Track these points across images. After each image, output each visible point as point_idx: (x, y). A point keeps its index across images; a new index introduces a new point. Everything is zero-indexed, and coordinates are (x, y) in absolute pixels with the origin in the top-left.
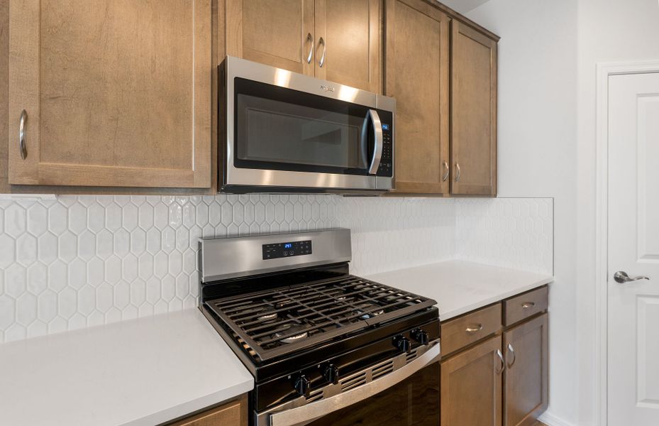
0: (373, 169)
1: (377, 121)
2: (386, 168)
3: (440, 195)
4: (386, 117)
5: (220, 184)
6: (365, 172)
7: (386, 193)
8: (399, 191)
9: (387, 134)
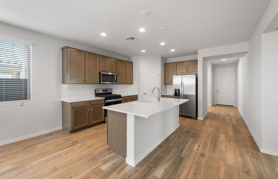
0: (115, 81)
1: (115, 76)
2: (116, 81)
3: (124, 84)
4: (116, 76)
5: (100, 83)
6: (114, 82)
7: (116, 84)
8: (118, 84)
9: (116, 78)
